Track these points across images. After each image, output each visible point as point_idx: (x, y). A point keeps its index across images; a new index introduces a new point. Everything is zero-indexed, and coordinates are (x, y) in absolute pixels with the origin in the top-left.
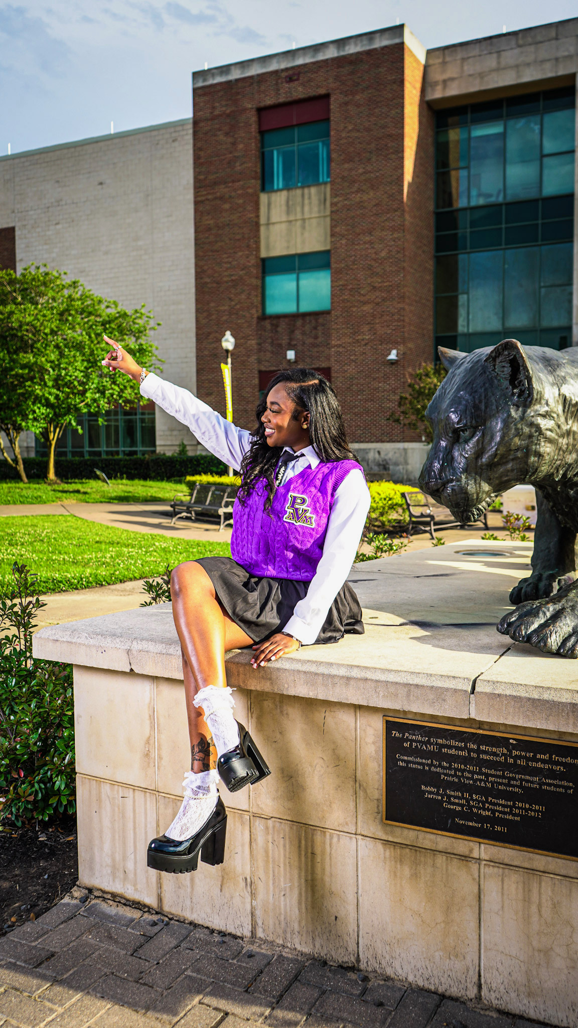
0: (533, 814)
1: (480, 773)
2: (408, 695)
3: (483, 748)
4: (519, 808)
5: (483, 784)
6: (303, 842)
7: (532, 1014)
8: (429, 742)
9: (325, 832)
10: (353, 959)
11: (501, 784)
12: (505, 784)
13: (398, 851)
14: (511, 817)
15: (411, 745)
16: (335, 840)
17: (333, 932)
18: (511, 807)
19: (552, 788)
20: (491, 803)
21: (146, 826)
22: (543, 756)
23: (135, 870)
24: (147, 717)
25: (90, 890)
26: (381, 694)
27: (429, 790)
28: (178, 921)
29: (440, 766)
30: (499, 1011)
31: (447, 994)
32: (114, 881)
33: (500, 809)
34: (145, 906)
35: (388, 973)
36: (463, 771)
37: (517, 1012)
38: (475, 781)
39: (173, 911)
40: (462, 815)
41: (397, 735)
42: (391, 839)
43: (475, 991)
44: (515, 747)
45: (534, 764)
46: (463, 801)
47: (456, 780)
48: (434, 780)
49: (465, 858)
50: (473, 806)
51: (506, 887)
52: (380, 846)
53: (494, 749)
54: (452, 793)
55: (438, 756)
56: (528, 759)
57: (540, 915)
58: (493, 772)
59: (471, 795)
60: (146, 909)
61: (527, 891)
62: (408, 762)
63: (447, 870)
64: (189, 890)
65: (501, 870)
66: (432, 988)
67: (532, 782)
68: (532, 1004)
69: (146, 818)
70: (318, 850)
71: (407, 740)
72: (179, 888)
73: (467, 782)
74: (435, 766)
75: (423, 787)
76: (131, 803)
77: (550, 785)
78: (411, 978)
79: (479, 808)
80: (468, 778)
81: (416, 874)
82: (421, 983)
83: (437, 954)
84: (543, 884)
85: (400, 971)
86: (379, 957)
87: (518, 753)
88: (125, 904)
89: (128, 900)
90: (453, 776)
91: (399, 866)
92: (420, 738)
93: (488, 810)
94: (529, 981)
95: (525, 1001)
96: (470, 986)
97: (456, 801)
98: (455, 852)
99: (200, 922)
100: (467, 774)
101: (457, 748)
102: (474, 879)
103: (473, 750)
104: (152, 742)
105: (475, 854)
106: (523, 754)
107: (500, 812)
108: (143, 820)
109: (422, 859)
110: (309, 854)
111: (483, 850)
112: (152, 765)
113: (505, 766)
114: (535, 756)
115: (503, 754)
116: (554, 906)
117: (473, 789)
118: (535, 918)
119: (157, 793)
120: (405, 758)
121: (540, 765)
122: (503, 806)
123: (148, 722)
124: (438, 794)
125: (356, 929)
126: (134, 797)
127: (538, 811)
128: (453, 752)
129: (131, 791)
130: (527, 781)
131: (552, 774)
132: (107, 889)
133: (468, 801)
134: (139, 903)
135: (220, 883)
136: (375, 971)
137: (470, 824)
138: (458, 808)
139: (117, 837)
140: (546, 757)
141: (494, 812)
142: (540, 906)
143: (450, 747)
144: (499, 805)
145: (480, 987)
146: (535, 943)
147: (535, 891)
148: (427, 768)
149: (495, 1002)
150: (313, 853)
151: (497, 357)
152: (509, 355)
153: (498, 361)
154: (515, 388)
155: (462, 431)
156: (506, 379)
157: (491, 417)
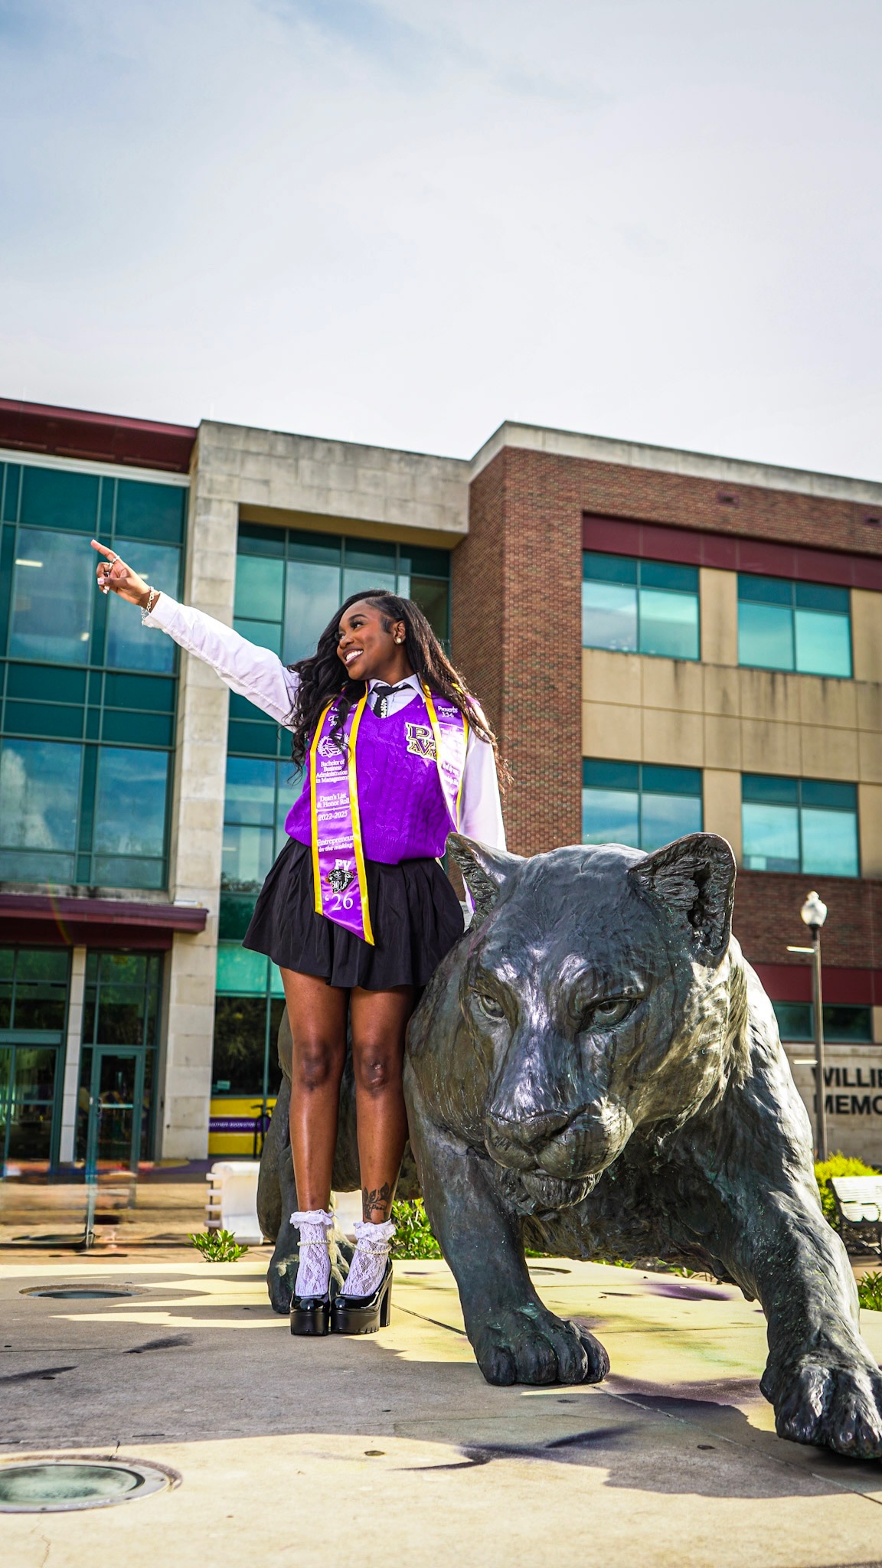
151: (665, 864)
152: (694, 863)
153: (661, 872)
154: (695, 927)
155: (603, 1009)
156: (680, 909)
157: (661, 981)
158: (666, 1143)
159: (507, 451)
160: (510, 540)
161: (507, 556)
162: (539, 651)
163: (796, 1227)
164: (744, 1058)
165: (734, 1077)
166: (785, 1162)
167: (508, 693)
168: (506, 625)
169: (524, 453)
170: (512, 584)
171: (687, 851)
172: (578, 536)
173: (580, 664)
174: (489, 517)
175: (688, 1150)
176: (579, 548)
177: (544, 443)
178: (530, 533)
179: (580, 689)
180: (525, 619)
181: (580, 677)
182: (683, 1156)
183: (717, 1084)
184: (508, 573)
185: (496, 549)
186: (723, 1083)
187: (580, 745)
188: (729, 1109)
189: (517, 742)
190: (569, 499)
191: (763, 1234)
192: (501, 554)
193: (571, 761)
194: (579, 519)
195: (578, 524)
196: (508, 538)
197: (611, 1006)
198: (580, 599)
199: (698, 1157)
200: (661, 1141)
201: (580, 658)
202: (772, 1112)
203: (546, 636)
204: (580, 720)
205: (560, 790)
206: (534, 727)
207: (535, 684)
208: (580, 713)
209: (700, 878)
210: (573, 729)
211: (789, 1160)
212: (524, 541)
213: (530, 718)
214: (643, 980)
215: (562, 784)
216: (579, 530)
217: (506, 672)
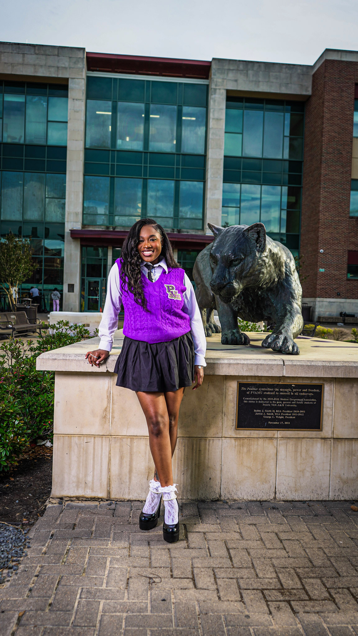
0: (300, 414)
1: (280, 401)
2: (257, 369)
3: (281, 390)
4: (295, 413)
5: (281, 405)
6: (195, 446)
7: (297, 499)
8: (258, 391)
9: (206, 439)
10: (218, 496)
11: (288, 404)
12: (290, 404)
13: (242, 441)
14: (291, 417)
15: (250, 393)
16: (211, 442)
17: (208, 486)
18: (292, 413)
19: (308, 403)
20: (284, 413)
21: (101, 455)
22: (305, 390)
23: (93, 481)
24: (106, 397)
25: (61, 498)
26: (245, 369)
27: (258, 412)
28: (120, 501)
29: (263, 400)
30: (284, 501)
31: (261, 500)
32: (77, 489)
33: (287, 414)
34: (99, 498)
35: (235, 498)
36: (272, 401)
37: (291, 500)
38: (277, 404)
39: (117, 497)
40: (272, 420)
41: (244, 389)
42: (238, 436)
43: (274, 495)
44: (294, 388)
45: (302, 394)
46: (272, 414)
47: (269, 405)
48: (260, 406)
49: (271, 438)
50: (276, 415)
51: (288, 447)
52: (233, 440)
53: (286, 390)
54: (268, 411)
55: (262, 396)
56: (299, 392)
57: (301, 456)
58: (285, 399)
59: (275, 411)
60: (100, 500)
61: (296, 447)
62: (248, 400)
63: (263, 445)
64: (128, 483)
65: (286, 441)
66: (255, 499)
67: (300, 401)
68: (297, 494)
69: (102, 451)
70: (202, 448)
71: (249, 390)
72: (122, 484)
73: (274, 405)
74: (261, 401)
75: (255, 411)
76: (92, 445)
77: (307, 401)
78: (245, 498)
79: (279, 416)
80: (274, 404)
81: (249, 450)
82: (250, 499)
83: (257, 483)
84: (303, 443)
85: (240, 496)
86: (231, 491)
87: (295, 390)
88: (86, 501)
89: (87, 498)
90: (268, 404)
91: (241, 448)
92: (254, 389)
93: (282, 416)
94: (296, 485)
95: (294, 494)
96: (271, 494)
97: (269, 414)
98: (267, 437)
99: (134, 499)
100: (274, 402)
101: (270, 391)
102: (275, 447)
103: (277, 391)
104: (108, 410)
105: (276, 436)
106: (297, 390)
107: (287, 416)
108: (100, 452)
109: (253, 443)
110: (198, 451)
111: (278, 434)
112: (107, 422)
113: (290, 396)
114: (302, 391)
115: (289, 391)
116: (307, 451)
117: (276, 408)
118: (299, 458)
119: (110, 437)
120: (247, 399)
121: (304, 394)
122: (289, 413)
123: (106, 400)
124: (261, 412)
125: (220, 482)
126: (94, 441)
127: (302, 413)
128: (269, 393)
129: (93, 438)
130: (299, 401)
131: (308, 397)
132: (72, 495)
133: (274, 414)
134: (94, 498)
135: (147, 476)
136: (229, 499)
137: (275, 423)
138: (270, 417)
139: (81, 465)
140: (306, 390)
141: (284, 416)
142: (301, 452)
143: (267, 391)
144: (287, 413)
145: (275, 493)
146: (299, 469)
147: (299, 447)
148: (257, 402)
149: (282, 498)
150: (200, 451)
151: (251, 230)
152: (257, 230)
153: (250, 232)
154: (257, 244)
155: (234, 261)
156: (254, 240)
157: (248, 256)
158: (261, 293)
159: (327, 61)
160: (327, 97)
161: (325, 103)
162: (336, 139)
163: (289, 312)
164: (283, 274)
165: (279, 279)
166: (290, 298)
167: (324, 156)
168: (324, 130)
169: (333, 61)
170: (327, 114)
171: (255, 227)
172: (353, 94)
173: (352, 144)
174: (319, 89)
175: (267, 295)
176: (353, 98)
177: (341, 57)
178: (334, 94)
179: (351, 153)
180: (331, 127)
181: (352, 149)
182: (266, 296)
183: (274, 280)
184: (325, 110)
185: (321, 101)
186: (276, 280)
187: (350, 175)
188: (278, 286)
189: (327, 175)
190: (350, 79)
191: (281, 313)
192: (323, 103)
193: (347, 181)
194: (353, 87)
195: (353, 89)
196: (326, 96)
197: (236, 261)
198: (353, 118)
199: (270, 296)
200: (260, 293)
201: (352, 142)
202: (289, 287)
203: (339, 134)
204: (351, 165)
205: (342, 191)
206: (333, 168)
207: (334, 152)
208: (351, 163)
209: (258, 233)
210: (348, 168)
211: (292, 297)
212: (332, 97)
213: (332, 165)
214: (244, 255)
215: (343, 189)
216: (353, 91)
217: (323, 148)
